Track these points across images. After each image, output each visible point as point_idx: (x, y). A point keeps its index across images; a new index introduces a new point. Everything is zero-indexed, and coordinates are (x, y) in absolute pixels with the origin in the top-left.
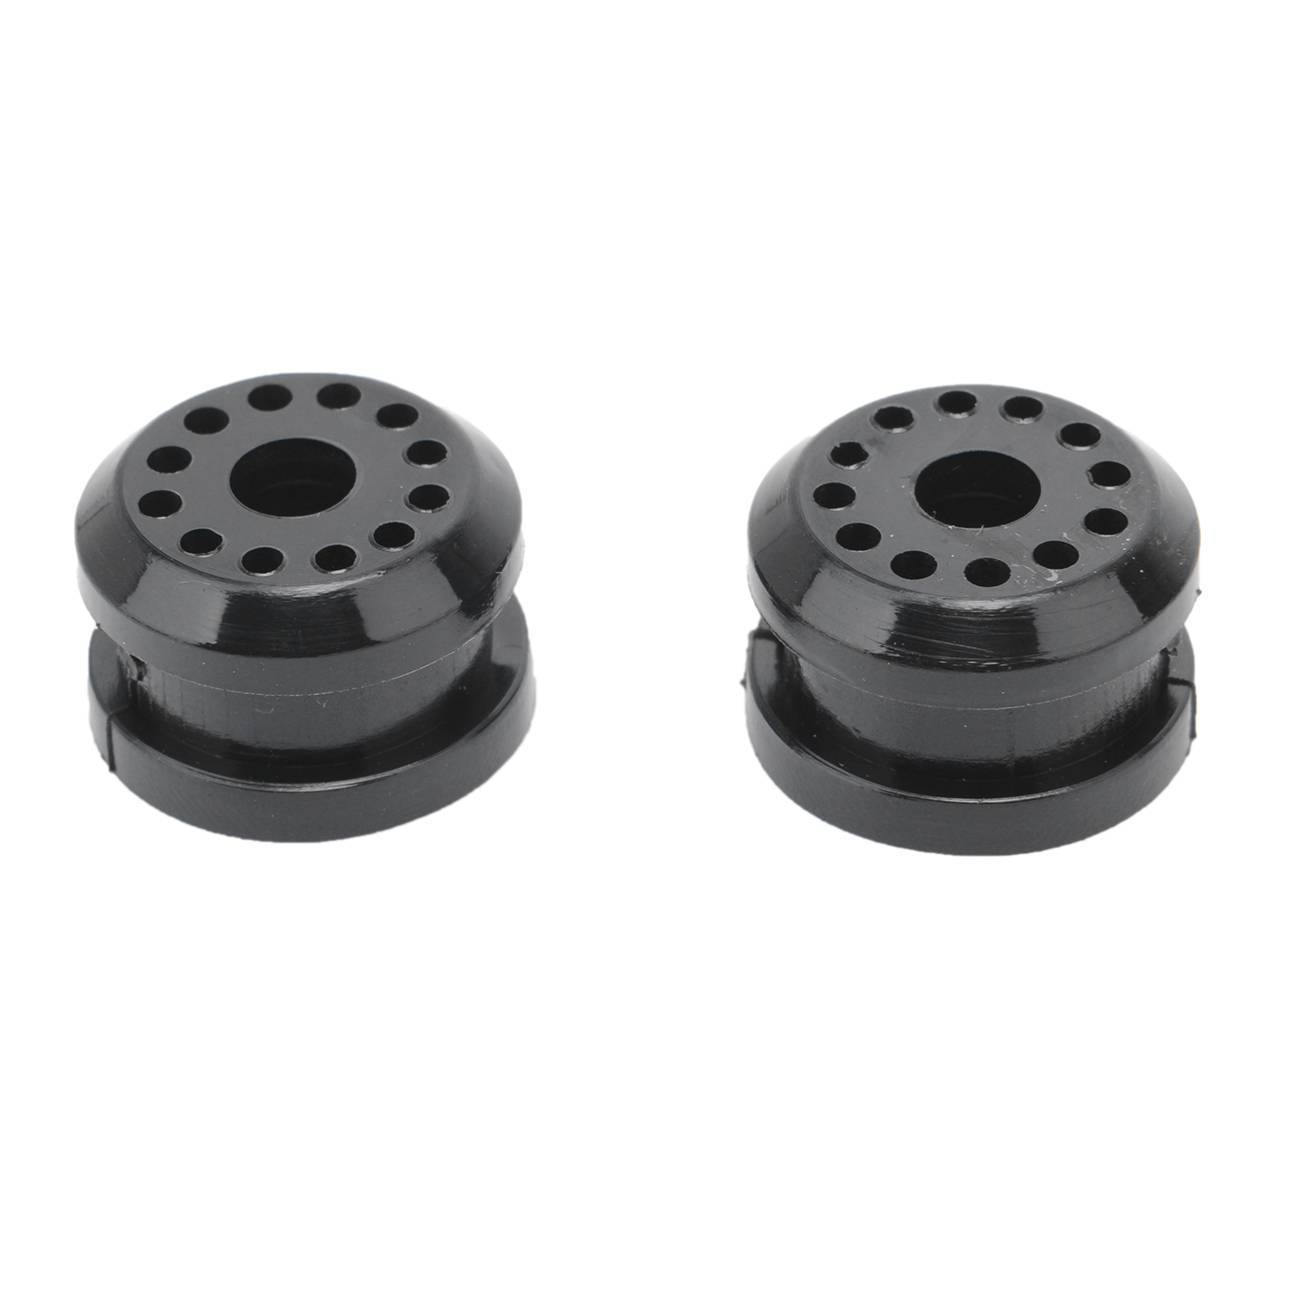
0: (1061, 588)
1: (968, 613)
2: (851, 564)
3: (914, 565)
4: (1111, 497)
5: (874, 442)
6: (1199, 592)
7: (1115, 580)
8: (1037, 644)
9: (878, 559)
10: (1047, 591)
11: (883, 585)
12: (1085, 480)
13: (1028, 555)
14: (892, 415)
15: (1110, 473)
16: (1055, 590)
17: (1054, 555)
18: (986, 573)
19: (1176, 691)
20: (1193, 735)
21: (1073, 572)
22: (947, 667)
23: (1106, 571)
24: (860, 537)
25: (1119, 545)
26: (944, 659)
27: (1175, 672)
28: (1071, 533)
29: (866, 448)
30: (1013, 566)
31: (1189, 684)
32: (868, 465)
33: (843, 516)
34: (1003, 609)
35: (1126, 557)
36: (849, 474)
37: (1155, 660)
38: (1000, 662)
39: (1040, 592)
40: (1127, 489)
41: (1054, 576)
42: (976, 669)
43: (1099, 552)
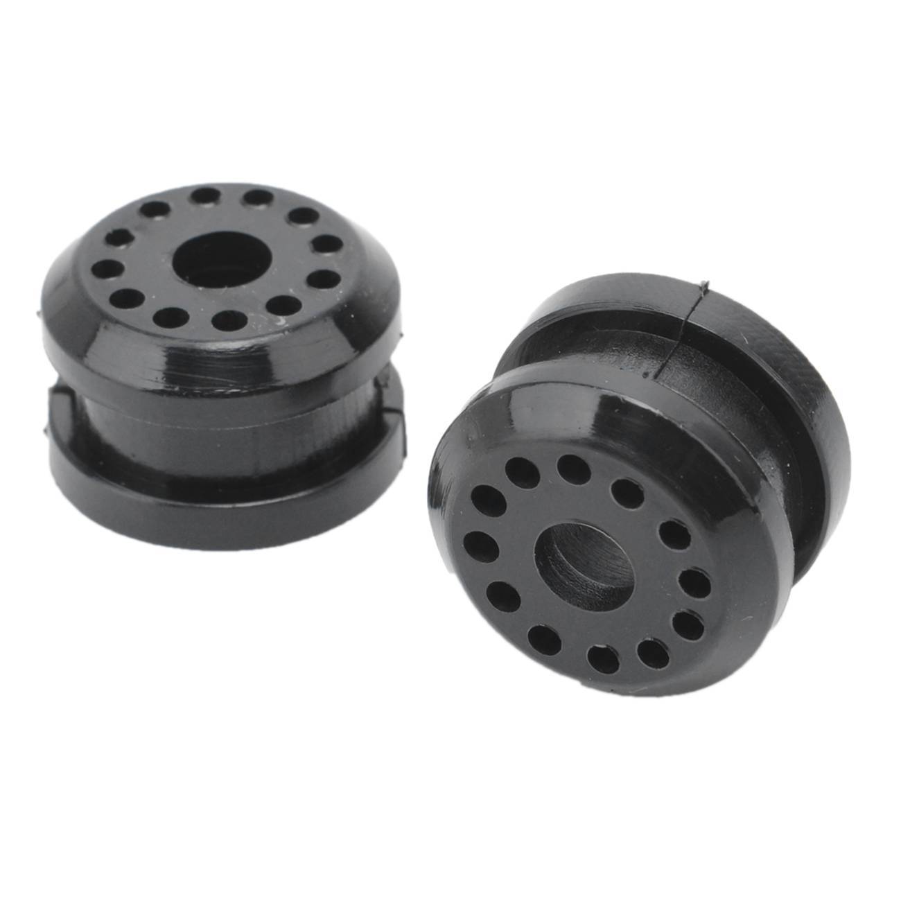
0: (288, 329)
1: (215, 352)
2: (122, 319)
3: (172, 318)
4: (328, 261)
5: (137, 228)
6: (401, 335)
7: (330, 323)
8: (272, 374)
9: (143, 314)
10: (277, 332)
11: (148, 333)
12: (308, 249)
13: (261, 306)
14: (154, 208)
15: (327, 244)
16: (283, 331)
17: (283, 305)
18: (229, 321)
19: (389, 418)
20: (405, 454)
21: (297, 318)
22: (202, 395)
23: (323, 317)
24: (129, 299)
25: (333, 297)
26: (197, 390)
27: (388, 403)
28: (295, 288)
29: (134, 233)
30: (250, 315)
31: (399, 412)
32: (133, 246)
33: (115, 284)
34: (242, 348)
35: (341, 306)
36: (119, 253)
37: (369, 391)
38: (242, 389)
39: (273, 333)
40: (341, 254)
41: (282, 321)
42: (223, 396)
43: (318, 302)
